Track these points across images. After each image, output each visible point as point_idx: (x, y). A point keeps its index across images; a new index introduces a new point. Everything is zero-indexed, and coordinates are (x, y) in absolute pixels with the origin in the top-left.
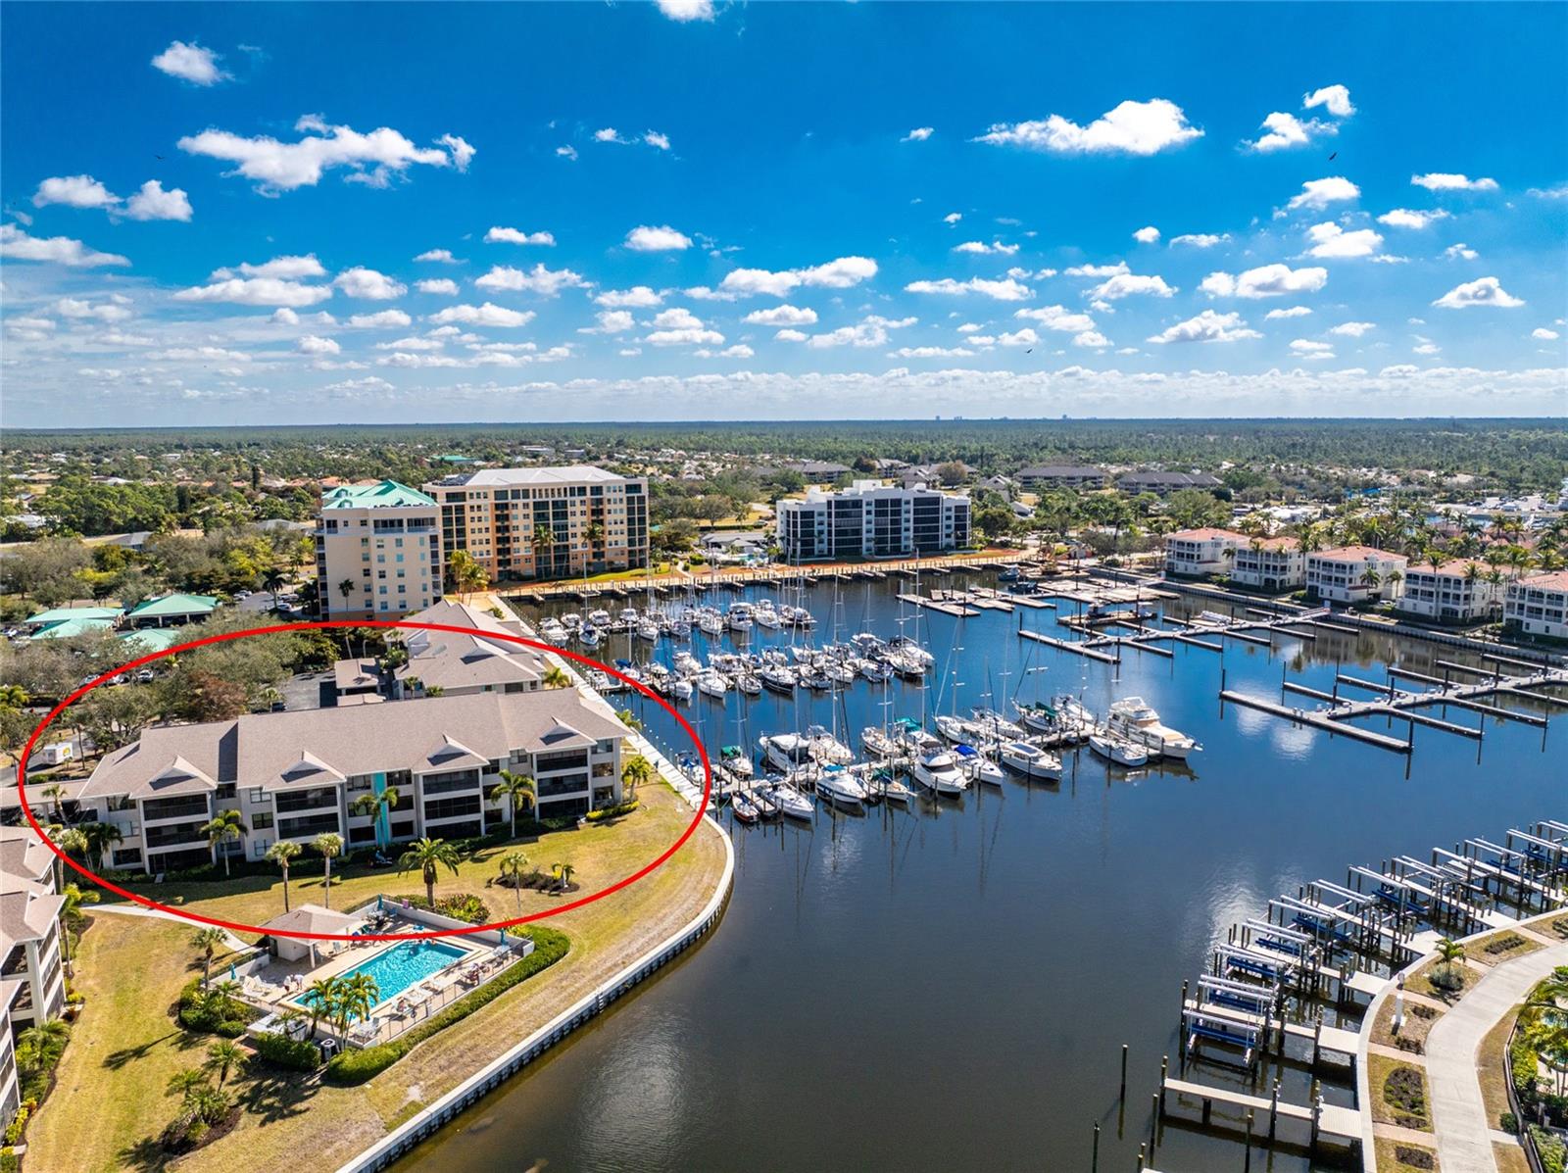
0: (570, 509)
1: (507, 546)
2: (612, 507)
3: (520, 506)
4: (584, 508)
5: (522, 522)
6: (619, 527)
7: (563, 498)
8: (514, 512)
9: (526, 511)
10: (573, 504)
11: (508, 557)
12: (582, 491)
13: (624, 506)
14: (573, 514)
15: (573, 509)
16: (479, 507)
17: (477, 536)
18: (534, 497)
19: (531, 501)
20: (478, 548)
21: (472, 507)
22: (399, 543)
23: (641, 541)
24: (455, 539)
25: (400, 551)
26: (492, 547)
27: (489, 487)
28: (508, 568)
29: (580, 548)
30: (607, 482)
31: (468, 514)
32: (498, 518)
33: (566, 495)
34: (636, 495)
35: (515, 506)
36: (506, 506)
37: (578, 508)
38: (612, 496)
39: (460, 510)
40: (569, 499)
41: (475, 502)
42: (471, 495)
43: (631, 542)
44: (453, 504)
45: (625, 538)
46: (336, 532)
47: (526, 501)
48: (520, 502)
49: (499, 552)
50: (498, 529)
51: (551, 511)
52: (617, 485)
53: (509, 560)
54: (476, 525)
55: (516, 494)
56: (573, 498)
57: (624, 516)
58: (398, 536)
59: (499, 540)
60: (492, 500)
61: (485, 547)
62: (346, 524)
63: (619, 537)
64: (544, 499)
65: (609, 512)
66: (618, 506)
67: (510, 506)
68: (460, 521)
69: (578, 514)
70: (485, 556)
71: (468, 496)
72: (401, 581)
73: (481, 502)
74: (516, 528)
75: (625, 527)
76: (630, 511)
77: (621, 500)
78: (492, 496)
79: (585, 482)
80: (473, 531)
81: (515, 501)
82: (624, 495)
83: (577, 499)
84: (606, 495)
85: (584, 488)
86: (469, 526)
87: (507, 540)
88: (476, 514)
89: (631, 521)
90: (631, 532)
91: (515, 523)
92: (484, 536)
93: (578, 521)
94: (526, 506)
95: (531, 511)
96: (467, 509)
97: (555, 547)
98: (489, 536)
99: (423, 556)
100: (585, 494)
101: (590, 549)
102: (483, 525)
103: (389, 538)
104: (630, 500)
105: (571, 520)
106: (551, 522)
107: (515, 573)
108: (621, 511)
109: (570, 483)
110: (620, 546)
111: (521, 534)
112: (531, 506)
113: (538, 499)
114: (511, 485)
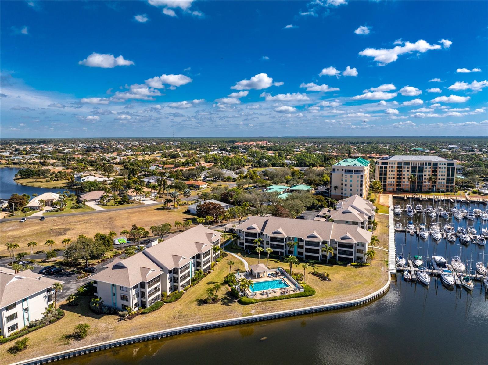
0: (424, 170)
1: (400, 180)
2: (441, 170)
3: (406, 168)
4: (430, 170)
5: (407, 173)
6: (443, 177)
7: (422, 166)
8: (404, 169)
9: (408, 169)
10: (425, 168)
11: (400, 184)
12: (430, 164)
13: (446, 170)
14: (426, 171)
15: (426, 170)
16: (392, 167)
17: (391, 176)
18: (412, 165)
19: (410, 166)
20: (390, 180)
21: (390, 167)
22: (351, 176)
23: (452, 183)
24: (383, 176)
25: (351, 179)
26: (395, 180)
27: (396, 161)
28: (400, 187)
29: (427, 183)
30: (439, 161)
31: (388, 169)
32: (398, 171)
33: (423, 165)
34: (451, 166)
35: (405, 168)
36: (401, 167)
37: (428, 170)
38: (441, 166)
39: (386, 167)
40: (424, 166)
41: (391, 165)
42: (390, 163)
43: (447, 183)
44: (384, 166)
45: (445, 181)
46: (335, 172)
47: (408, 166)
48: (406, 166)
49: (397, 182)
50: (398, 175)
51: (417, 170)
52: (444, 163)
53: (401, 185)
54: (391, 173)
55: (405, 164)
56: (426, 166)
57: (446, 174)
58: (351, 174)
59: (398, 178)
60: (396, 165)
61: (393, 180)
62: (338, 170)
63: (443, 181)
64: (415, 166)
65: (440, 172)
66: (443, 170)
67: (403, 168)
68: (386, 171)
69: (427, 171)
70: (392, 183)
71: (389, 163)
72: (351, 188)
73: (393, 165)
74: (404, 175)
75: (445, 177)
76: (448, 172)
77: (445, 168)
78: (397, 164)
79: (431, 161)
80: (389, 175)
81: (404, 166)
82: (446, 166)
83: (428, 167)
84: (439, 166)
85: (431, 163)
86: (388, 173)
87: (401, 178)
88: (391, 169)
89: (448, 175)
90: (448, 179)
91: (404, 173)
92: (393, 176)
93: (427, 173)
94: (408, 168)
95: (410, 170)
96: (388, 168)
97: (417, 182)
98: (394, 176)
99: (358, 181)
100: (431, 165)
101: (430, 184)
102: (393, 173)
103: (349, 175)
104: (448, 168)
105: (424, 173)
106: (417, 173)
107: (402, 189)
108: (445, 172)
109: (425, 161)
110: (442, 184)
111: (406, 177)
112: (410, 168)
113: (413, 166)
114: (404, 161)
